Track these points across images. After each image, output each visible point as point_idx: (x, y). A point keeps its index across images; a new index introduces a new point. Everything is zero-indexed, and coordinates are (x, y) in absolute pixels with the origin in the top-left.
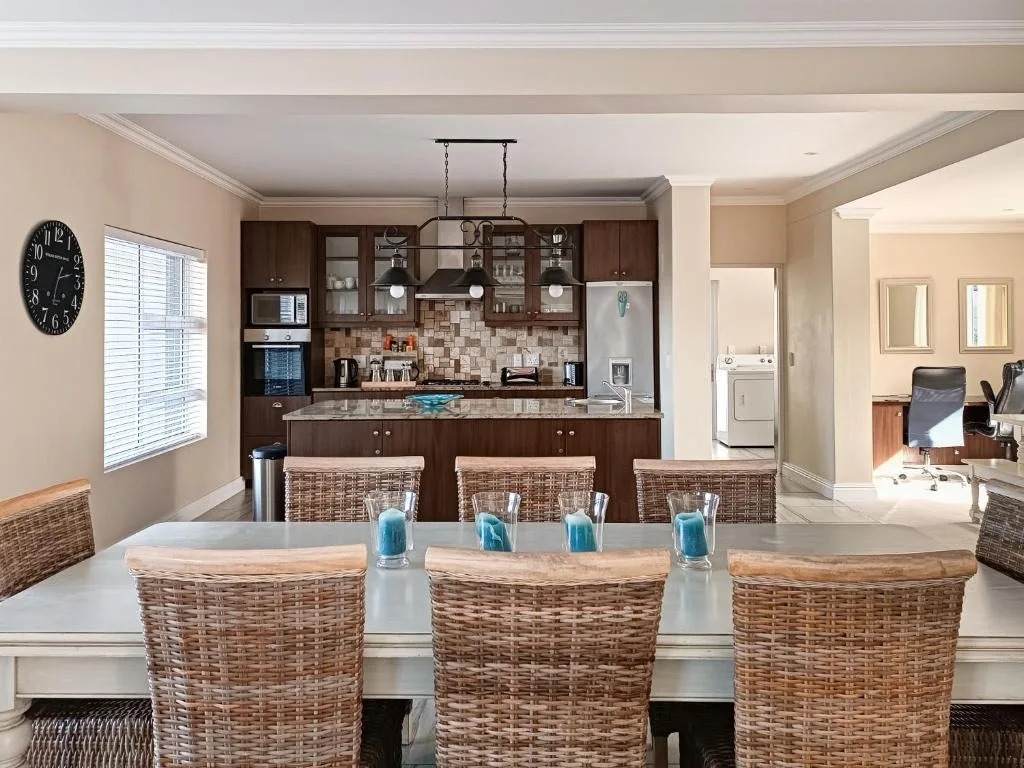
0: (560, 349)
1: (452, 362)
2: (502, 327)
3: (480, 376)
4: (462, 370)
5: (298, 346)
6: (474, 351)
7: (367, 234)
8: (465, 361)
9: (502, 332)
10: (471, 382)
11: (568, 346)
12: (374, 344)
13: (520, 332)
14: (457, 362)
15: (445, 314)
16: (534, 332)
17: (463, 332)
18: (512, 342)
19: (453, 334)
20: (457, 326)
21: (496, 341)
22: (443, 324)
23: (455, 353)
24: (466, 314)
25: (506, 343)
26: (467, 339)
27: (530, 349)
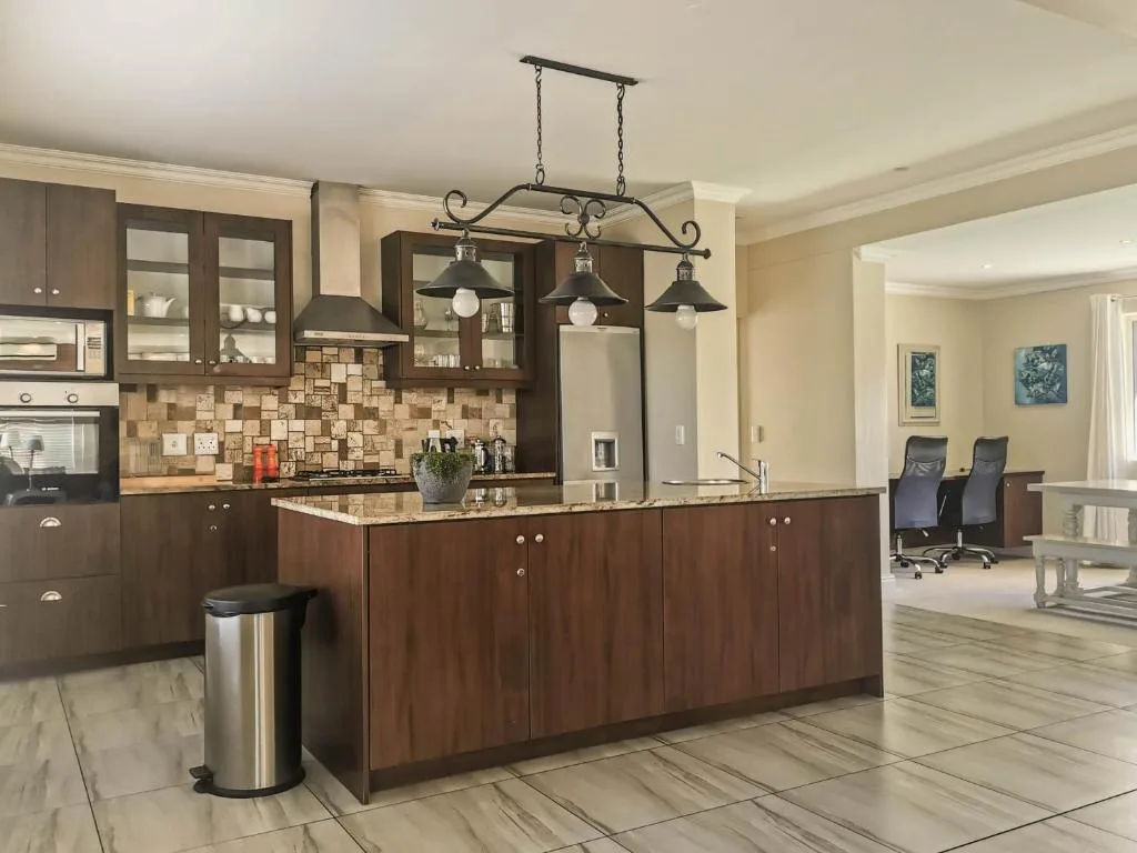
0: (492, 423)
1: (335, 444)
2: (410, 390)
3: (378, 464)
4: (350, 456)
5: (97, 414)
6: (369, 426)
7: (205, 229)
8: (355, 440)
9: (412, 398)
10: (364, 473)
11: (504, 419)
12: (200, 415)
13: (437, 398)
14: (343, 443)
15: (323, 368)
16: (457, 397)
17: (351, 397)
18: (425, 413)
19: (335, 399)
20: (343, 387)
21: (402, 411)
22: (319, 383)
23: (339, 428)
24: (355, 369)
25: (416, 414)
26: (358, 406)
27: (450, 422)
